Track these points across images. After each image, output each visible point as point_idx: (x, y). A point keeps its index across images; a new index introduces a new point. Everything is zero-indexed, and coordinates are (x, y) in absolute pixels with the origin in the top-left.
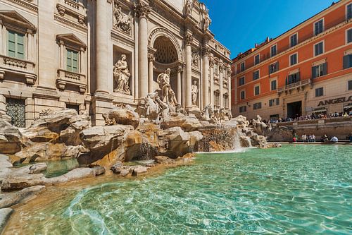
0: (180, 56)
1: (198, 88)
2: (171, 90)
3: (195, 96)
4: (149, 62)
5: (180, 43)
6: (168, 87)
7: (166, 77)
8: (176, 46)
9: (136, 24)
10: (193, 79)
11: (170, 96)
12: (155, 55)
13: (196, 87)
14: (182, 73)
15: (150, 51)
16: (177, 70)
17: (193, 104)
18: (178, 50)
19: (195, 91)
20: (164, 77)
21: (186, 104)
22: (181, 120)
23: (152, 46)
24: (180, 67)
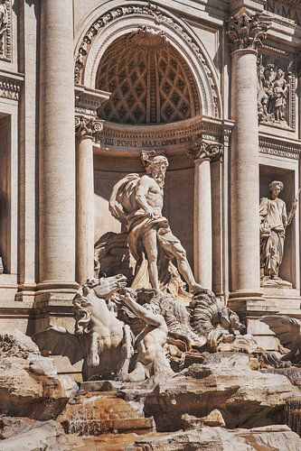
0: (206, 96)
1: (289, 208)
2: (170, 236)
3: (276, 241)
4: (78, 139)
5: (210, 43)
6: (157, 226)
7: (149, 191)
8: (193, 62)
9: (29, 11)
10: (268, 176)
11: (165, 257)
12: (105, 112)
13: (280, 204)
14: (215, 160)
15: (82, 100)
16: (194, 152)
17: (267, 273)
18: (199, 74)
19: (276, 221)
20: (142, 192)
21: (236, 280)
22: (222, 387)
23: (90, 82)
24: (209, 140)
